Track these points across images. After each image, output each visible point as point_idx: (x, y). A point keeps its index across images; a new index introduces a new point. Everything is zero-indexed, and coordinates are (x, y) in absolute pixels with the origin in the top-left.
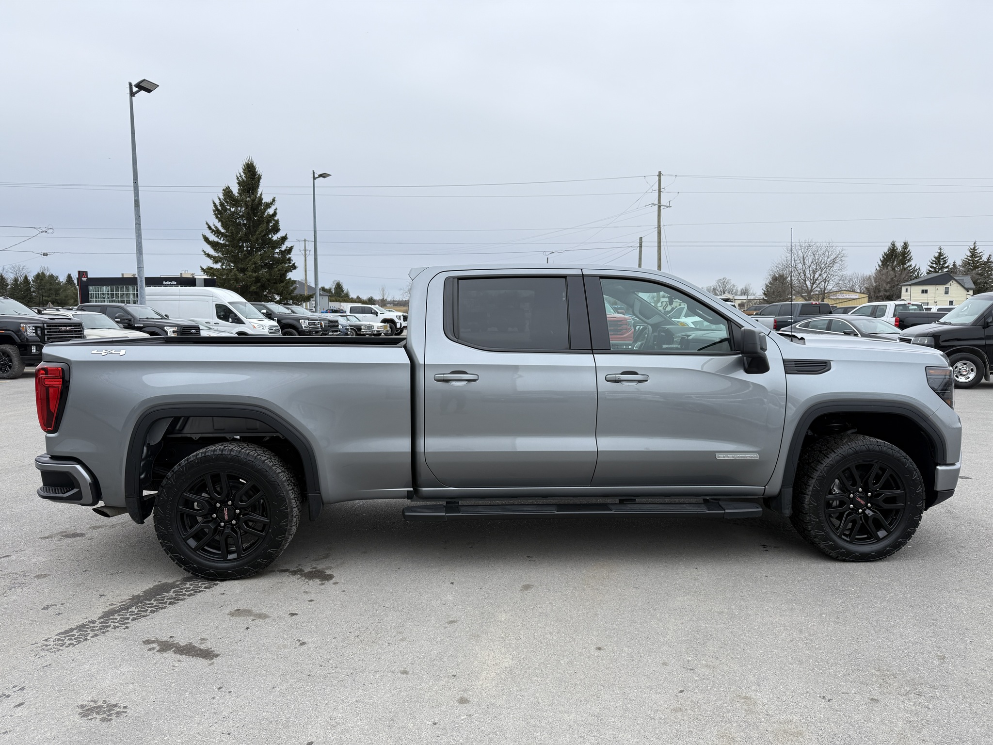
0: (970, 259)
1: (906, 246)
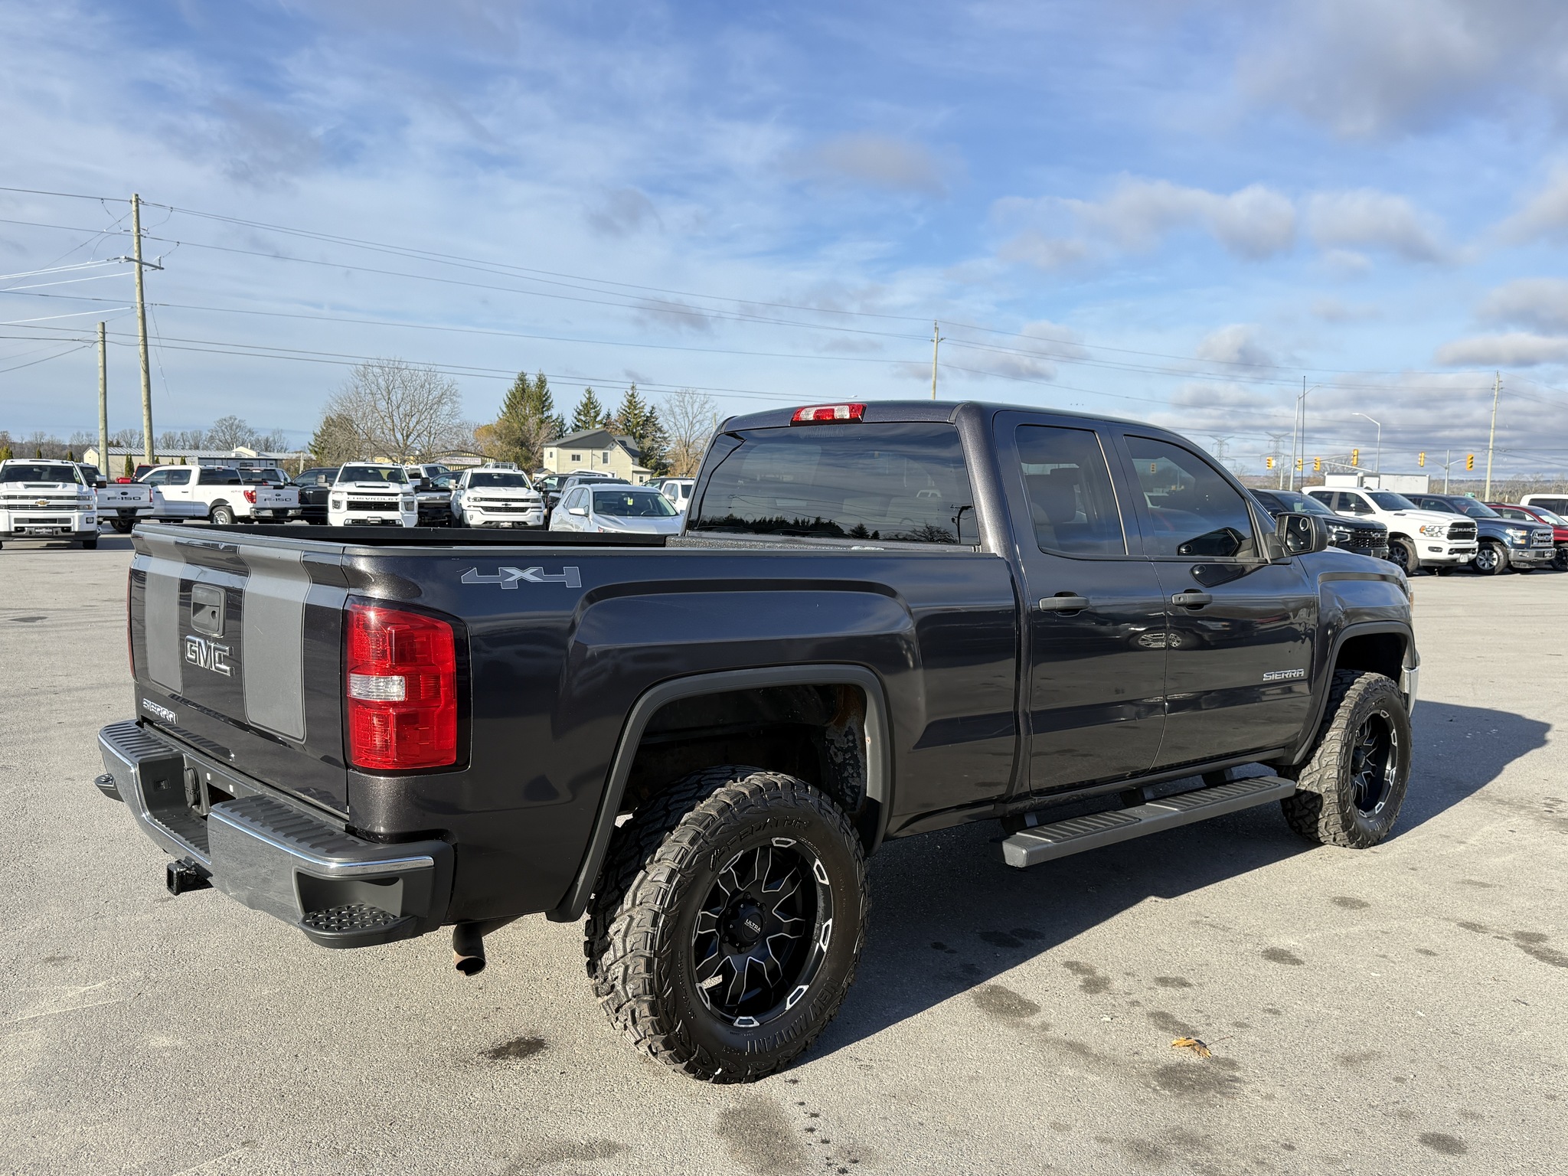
0: (629, 411)
1: (542, 382)
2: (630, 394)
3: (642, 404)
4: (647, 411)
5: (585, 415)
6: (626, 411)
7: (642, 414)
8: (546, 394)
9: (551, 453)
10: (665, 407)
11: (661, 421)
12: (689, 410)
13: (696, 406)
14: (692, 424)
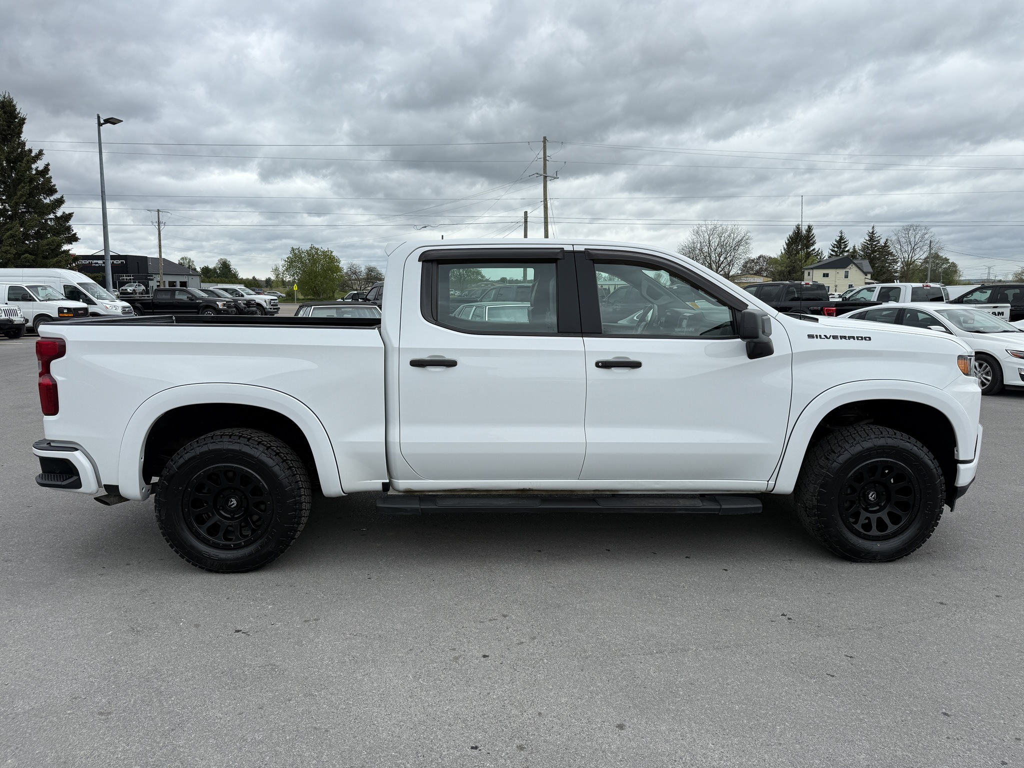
0: (869, 243)
1: (810, 229)
2: (871, 231)
3: (879, 238)
4: (882, 243)
5: (837, 248)
6: (867, 243)
7: (879, 244)
8: (813, 235)
9: (809, 273)
10: (894, 238)
11: (892, 249)
12: (912, 239)
13: (917, 237)
14: (913, 249)
